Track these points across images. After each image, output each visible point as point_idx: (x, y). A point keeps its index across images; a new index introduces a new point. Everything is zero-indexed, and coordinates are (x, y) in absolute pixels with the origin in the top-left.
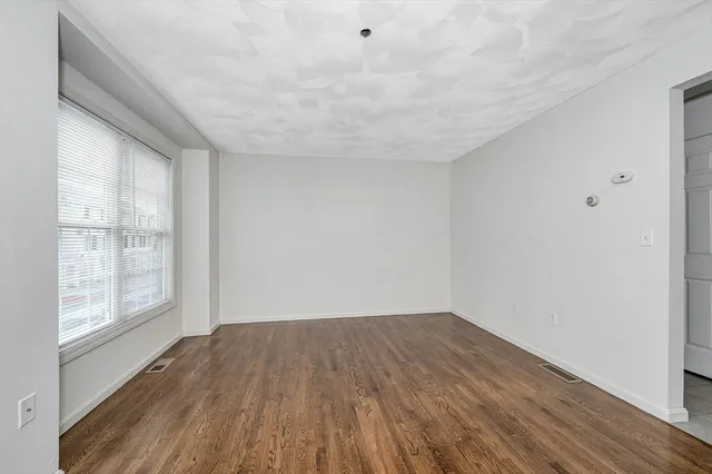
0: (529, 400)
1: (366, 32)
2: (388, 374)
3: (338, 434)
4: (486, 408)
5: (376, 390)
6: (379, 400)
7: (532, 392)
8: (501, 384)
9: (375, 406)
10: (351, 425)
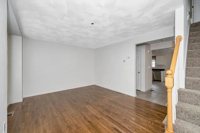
0: (116, 98)
1: (92, 24)
2: (89, 100)
3: (86, 113)
4: (111, 101)
5: (88, 103)
6: (90, 105)
7: (116, 97)
8: (111, 97)
9: (90, 106)
10: (87, 111)
